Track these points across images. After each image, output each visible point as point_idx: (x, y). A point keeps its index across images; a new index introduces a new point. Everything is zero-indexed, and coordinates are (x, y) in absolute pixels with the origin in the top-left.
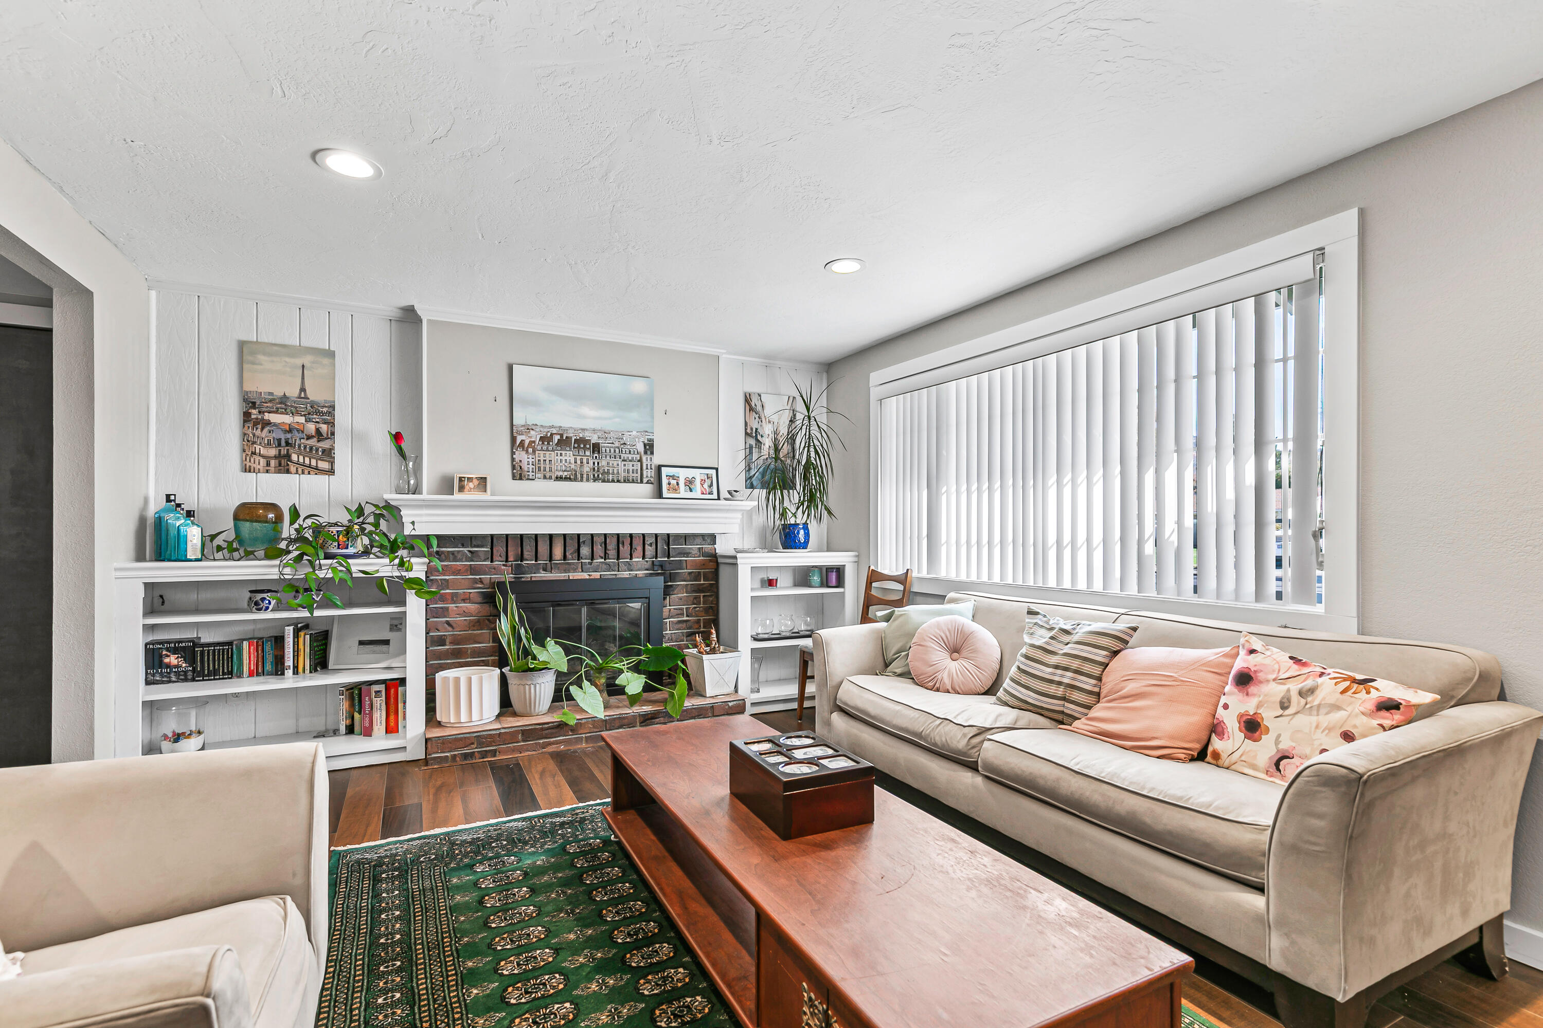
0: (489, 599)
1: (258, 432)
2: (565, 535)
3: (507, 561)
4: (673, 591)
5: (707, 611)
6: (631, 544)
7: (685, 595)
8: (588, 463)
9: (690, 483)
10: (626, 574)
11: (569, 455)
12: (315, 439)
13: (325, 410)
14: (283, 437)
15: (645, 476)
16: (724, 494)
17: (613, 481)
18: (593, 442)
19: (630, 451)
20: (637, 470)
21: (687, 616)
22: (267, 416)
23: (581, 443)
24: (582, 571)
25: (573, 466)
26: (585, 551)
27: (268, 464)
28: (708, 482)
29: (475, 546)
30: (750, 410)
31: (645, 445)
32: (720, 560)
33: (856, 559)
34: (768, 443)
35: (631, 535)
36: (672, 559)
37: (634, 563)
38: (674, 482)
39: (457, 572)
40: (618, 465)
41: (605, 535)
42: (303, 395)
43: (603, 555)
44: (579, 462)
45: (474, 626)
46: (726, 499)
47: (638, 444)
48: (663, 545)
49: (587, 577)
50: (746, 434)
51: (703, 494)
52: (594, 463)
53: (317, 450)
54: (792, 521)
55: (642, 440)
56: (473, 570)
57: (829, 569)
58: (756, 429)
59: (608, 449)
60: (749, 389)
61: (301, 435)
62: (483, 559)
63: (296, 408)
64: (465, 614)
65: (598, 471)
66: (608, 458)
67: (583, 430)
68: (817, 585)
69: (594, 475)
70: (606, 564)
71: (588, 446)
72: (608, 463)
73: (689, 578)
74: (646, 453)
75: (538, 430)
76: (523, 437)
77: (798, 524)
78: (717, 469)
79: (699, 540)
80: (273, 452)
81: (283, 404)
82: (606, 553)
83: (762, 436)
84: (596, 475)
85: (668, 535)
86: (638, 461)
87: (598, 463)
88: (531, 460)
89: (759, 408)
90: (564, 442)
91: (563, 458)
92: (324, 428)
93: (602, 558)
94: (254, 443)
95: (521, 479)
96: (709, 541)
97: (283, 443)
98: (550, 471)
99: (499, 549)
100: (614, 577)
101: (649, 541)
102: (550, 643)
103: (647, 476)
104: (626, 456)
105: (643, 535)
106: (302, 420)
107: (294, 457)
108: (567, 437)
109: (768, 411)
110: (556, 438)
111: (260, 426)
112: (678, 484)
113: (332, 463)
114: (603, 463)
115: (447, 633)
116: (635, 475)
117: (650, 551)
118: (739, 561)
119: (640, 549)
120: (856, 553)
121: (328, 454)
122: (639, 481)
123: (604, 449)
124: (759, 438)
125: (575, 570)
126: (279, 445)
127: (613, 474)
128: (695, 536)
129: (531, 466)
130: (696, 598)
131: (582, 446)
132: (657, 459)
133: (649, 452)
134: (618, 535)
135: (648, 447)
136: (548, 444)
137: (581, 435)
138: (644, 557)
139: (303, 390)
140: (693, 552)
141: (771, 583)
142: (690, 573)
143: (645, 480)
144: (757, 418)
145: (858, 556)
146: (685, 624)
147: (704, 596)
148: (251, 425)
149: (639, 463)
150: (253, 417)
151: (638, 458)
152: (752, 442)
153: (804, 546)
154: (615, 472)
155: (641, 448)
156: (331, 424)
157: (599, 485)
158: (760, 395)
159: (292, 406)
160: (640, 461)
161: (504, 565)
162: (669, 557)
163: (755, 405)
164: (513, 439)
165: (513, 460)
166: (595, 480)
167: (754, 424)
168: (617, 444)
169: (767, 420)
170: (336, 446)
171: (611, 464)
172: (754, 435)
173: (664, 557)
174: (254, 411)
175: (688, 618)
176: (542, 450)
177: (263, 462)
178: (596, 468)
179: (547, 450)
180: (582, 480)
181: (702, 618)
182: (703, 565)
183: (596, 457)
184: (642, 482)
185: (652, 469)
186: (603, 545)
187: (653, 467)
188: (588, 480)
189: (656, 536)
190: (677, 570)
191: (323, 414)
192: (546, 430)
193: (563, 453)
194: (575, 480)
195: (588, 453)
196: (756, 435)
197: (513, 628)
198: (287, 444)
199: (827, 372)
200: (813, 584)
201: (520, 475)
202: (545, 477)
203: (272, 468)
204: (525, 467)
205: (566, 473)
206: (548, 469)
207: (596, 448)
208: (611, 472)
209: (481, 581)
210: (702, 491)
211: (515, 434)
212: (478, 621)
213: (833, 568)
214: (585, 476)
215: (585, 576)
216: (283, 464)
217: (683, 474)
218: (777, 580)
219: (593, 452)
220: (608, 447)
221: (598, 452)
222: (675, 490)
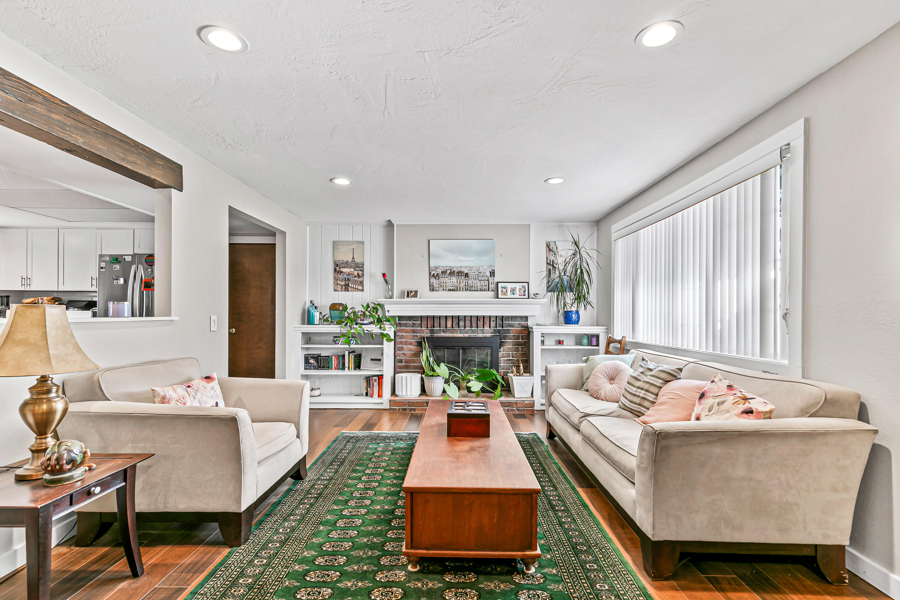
0: (420, 344)
1: (339, 276)
2: (452, 316)
3: (427, 328)
4: (505, 344)
5: (523, 355)
6: (484, 321)
7: (511, 346)
8: (463, 282)
9: (513, 291)
10: (481, 335)
11: (454, 279)
12: (357, 277)
13: (361, 265)
14: (347, 277)
15: (490, 288)
16: (532, 295)
17: (475, 291)
18: (465, 272)
19: (483, 276)
20: (486, 285)
21: (512, 357)
22: (342, 269)
23: (460, 273)
24: (460, 333)
25: (456, 284)
26: (462, 323)
27: (342, 288)
28: (523, 290)
29: (414, 321)
30: (549, 251)
31: (490, 273)
32: (529, 329)
33: (606, 331)
34: (560, 268)
35: (484, 317)
36: (504, 328)
37: (485, 330)
38: (504, 290)
39: (407, 332)
40: (477, 283)
41: (471, 316)
42: (353, 260)
43: (470, 326)
44: (459, 282)
45: (414, 356)
46: (533, 298)
47: (487, 272)
48: (499, 321)
49: (463, 336)
50: (547, 263)
51: (520, 295)
52: (466, 282)
53: (358, 282)
54: (569, 310)
55: (489, 270)
56: (414, 331)
57: (593, 336)
58: (553, 260)
59: (472, 276)
60: (548, 240)
61: (353, 276)
62: (417, 326)
63: (351, 265)
64: (410, 350)
65: (468, 286)
66: (472, 279)
67: (461, 267)
68: (586, 345)
69: (466, 288)
70: (471, 330)
71: (463, 275)
72: (472, 282)
73: (513, 338)
74: (491, 276)
75: (440, 268)
76: (434, 272)
77: (572, 311)
78: (528, 283)
79: (518, 319)
80: (343, 283)
81: (346, 264)
82: (471, 325)
84: (467, 288)
85: (503, 316)
86: (487, 280)
87: (468, 282)
88: (437, 282)
89: (555, 249)
90: (452, 273)
91: (452, 281)
92: (360, 272)
93: (469, 327)
94: (338, 280)
95: (433, 291)
96: (524, 319)
97: (347, 280)
98: (446, 287)
99: (424, 322)
100: (475, 336)
101: (492, 319)
102: (442, 365)
103: (491, 288)
104: (481, 278)
105: (490, 316)
106: (353, 270)
107: (350, 285)
108: (453, 271)
109: (560, 251)
110: (448, 272)
111: (339, 273)
112: (507, 291)
113: (363, 287)
114: (470, 282)
115: (403, 358)
116: (485, 287)
117: (493, 324)
118: (534, 330)
119: (488, 323)
120: (606, 327)
121: (362, 283)
122: (487, 290)
123: (470, 276)
124: (555, 265)
125: (457, 333)
126: (345, 280)
127: (475, 287)
128: (516, 317)
129: (437, 285)
130: (517, 348)
131: (460, 274)
132: (496, 279)
133: (492, 276)
134: (477, 316)
135: (492, 274)
136: (445, 274)
137: (460, 270)
138: (490, 327)
139: (353, 258)
140: (516, 325)
141: (560, 342)
142: (514, 336)
143: (490, 290)
144: (554, 255)
145: (607, 329)
146: (511, 361)
147: (521, 348)
148: (336, 273)
149: (487, 282)
150: (337, 270)
151: (487, 279)
152: (551, 268)
153: (577, 322)
154: (476, 286)
155: (488, 274)
156: (363, 271)
157: (468, 293)
158: (555, 242)
159: (350, 265)
160: (488, 280)
161: (426, 329)
162: (503, 328)
163: (552, 248)
164: (430, 273)
165: (430, 282)
166: (466, 290)
167: (552, 258)
168: (477, 273)
169: (559, 255)
170: (364, 280)
171: (473, 282)
172: (552, 264)
173: (500, 327)
174: (338, 268)
175: (512, 358)
176: (442, 277)
177: (340, 287)
178: (467, 285)
179: (445, 277)
180: (460, 290)
181: (520, 359)
182: (521, 332)
183: (467, 279)
184: (489, 290)
185: (494, 284)
186: (470, 321)
187: (494, 283)
188: (463, 290)
189: (496, 317)
190: (507, 334)
191: (360, 267)
192: (444, 268)
193: (452, 278)
194: (457, 290)
195: (463, 278)
196: (553, 264)
197: (427, 357)
198: (348, 280)
199: (597, 226)
200: (583, 344)
201: (433, 289)
202: (443, 290)
203: (343, 290)
204: (435, 286)
205: (453, 288)
206: (445, 286)
207: (467, 275)
208: (473, 286)
209: (417, 336)
210: (519, 294)
211: (431, 271)
212: (415, 354)
213: (594, 335)
214: (461, 289)
215: (461, 335)
216: (346, 288)
217: (509, 286)
218: (563, 341)
219: (465, 277)
220: (472, 274)
221: (468, 277)
222: (505, 294)
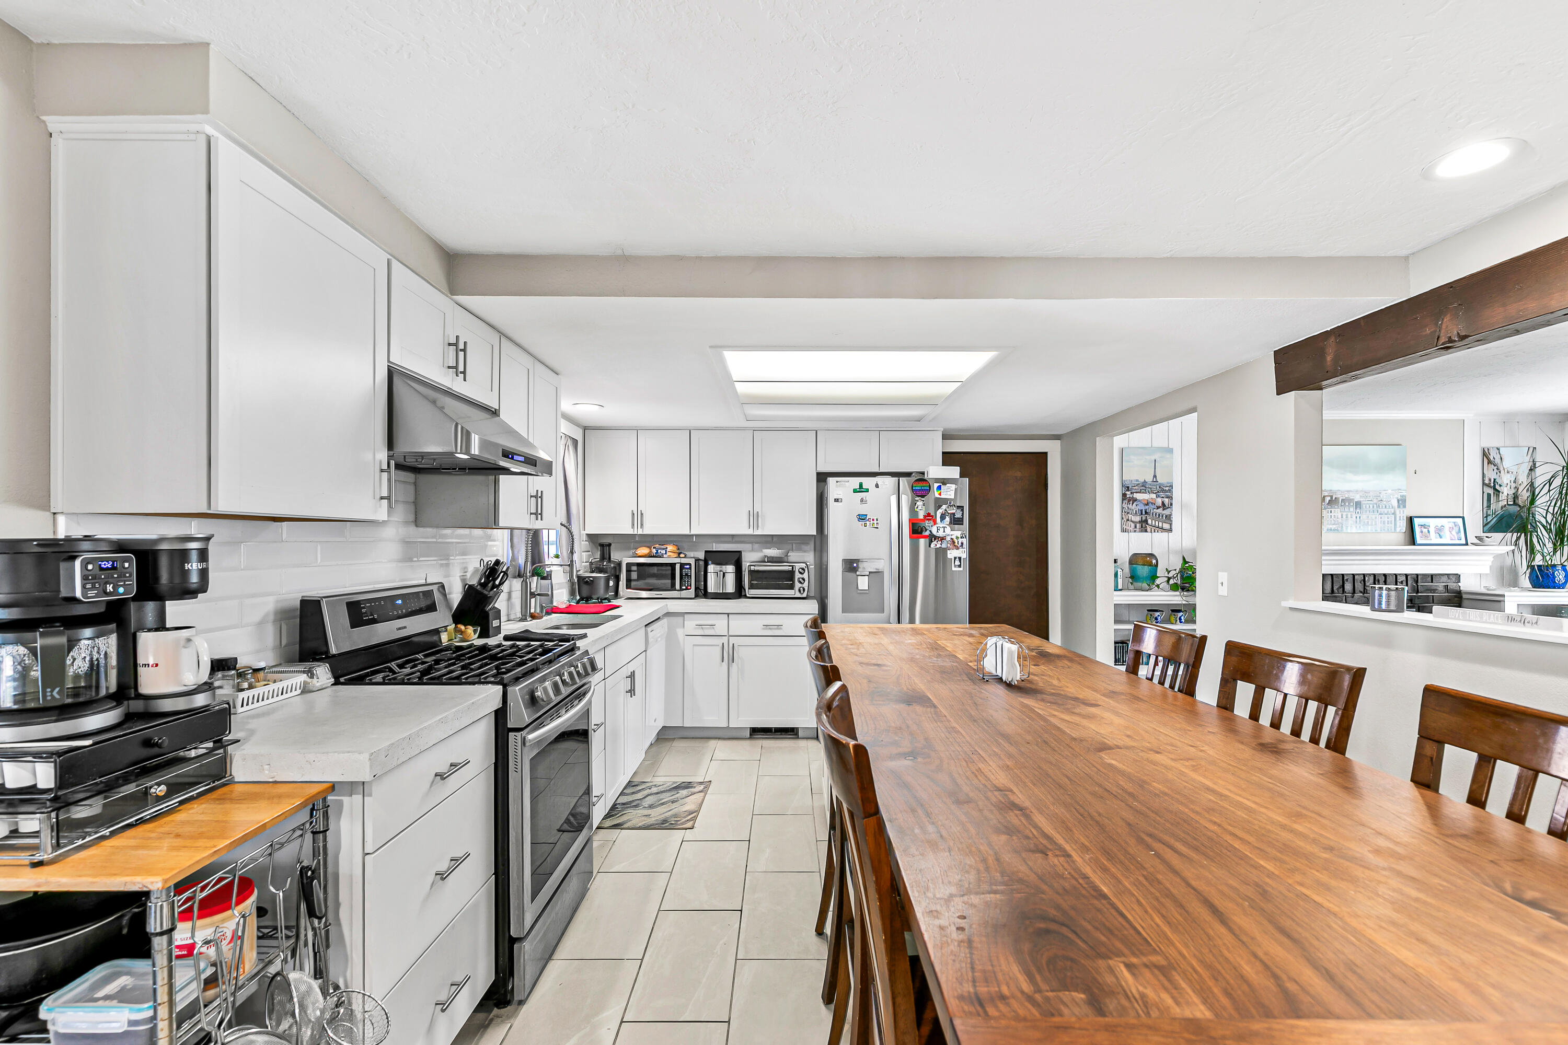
1: (1130, 506)
2: (1332, 575)
8: (1351, 517)
11: (1337, 513)
12: (1161, 509)
13: (1167, 488)
14: (1143, 508)
15: (1398, 526)
16: (1471, 540)
17: (1372, 531)
18: (1355, 500)
19: (1385, 507)
20: (1391, 521)
22: (1136, 496)
23: (1345, 502)
25: (1340, 521)
26: (1351, 587)
27: (1136, 527)
28: (1456, 529)
30: (1488, 463)
31: (1398, 501)
32: (1464, 596)
34: (1506, 491)
35: (1385, 575)
36: (1420, 594)
38: (1425, 530)
40: (1376, 518)
41: (1364, 575)
42: (1155, 480)
43: (1362, 590)
44: (1344, 517)
46: (1474, 544)
47: (1391, 500)
48: (1412, 583)
50: (1484, 484)
51: (1452, 540)
52: (1356, 518)
53: (1162, 516)
54: (1546, 564)
55: (1396, 496)
58: (1495, 480)
59: (1368, 506)
60: (1486, 445)
61: (1153, 507)
63: (1151, 488)
65: (1360, 524)
66: (1368, 512)
67: (1348, 491)
69: (1357, 527)
70: (1365, 597)
71: (1351, 504)
72: (1368, 517)
74: (1399, 507)
77: (1556, 566)
78: (1463, 518)
79: (1446, 579)
80: (1138, 519)
81: (1144, 487)
82: (1364, 589)
83: (1500, 486)
85: (1417, 575)
86: (1393, 514)
87: (1360, 517)
89: (1498, 461)
90: (1332, 502)
91: (1332, 514)
92: (1166, 501)
93: (1362, 593)
94: (1128, 513)
96: (1454, 579)
97: (1144, 513)
101: (1400, 579)
103: (1400, 526)
104: (1382, 510)
105: (1396, 575)
106: (1154, 496)
107: (1150, 521)
108: (1334, 498)
109: (1507, 464)
110: (1327, 499)
111: (1131, 502)
112: (1429, 532)
113: (1171, 524)
114: (1364, 517)
116: (1390, 525)
118: (1506, 599)
121: (1169, 518)
123: (1364, 506)
124: (1497, 487)
126: (1142, 514)
128: (1443, 575)
131: (1347, 504)
132: (1408, 512)
133: (1402, 506)
134: (1377, 574)
135: (1400, 502)
137: (1347, 496)
139: (1155, 476)
140: (1440, 589)
143: (1398, 530)
144: (1495, 469)
148: (1127, 502)
149: (1393, 516)
150: (1128, 496)
151: (1393, 512)
152: (1491, 491)
153: (1564, 586)
154: (1374, 524)
155: (1395, 503)
156: (1170, 498)
158: (1498, 449)
159: (1149, 488)
160: (1394, 514)
162: (1417, 593)
163: (1494, 458)
166: (1357, 531)
167: (1492, 475)
168: (1375, 501)
169: (1506, 471)
170: (1173, 512)
171: (1370, 518)
172: (1492, 485)
173: (1414, 593)
174: (1128, 493)
177: (1133, 525)
178: (1358, 522)
180: (1347, 531)
182: (1452, 600)
183: (1358, 512)
184: (1396, 531)
186: (1362, 582)
187: (1405, 519)
189: (1407, 576)
191: (1166, 491)
193: (1333, 510)
194: (1342, 531)
195: (1352, 509)
196: (1495, 485)
198: (1146, 513)
203: (1137, 529)
205: (1334, 526)
207: (1358, 505)
208: (1370, 524)
210: (1451, 537)
214: (1350, 528)
216: (1143, 526)
217: (1432, 523)
219: (1356, 509)
220: (1368, 504)
221: (1360, 508)
222: (1426, 537)
